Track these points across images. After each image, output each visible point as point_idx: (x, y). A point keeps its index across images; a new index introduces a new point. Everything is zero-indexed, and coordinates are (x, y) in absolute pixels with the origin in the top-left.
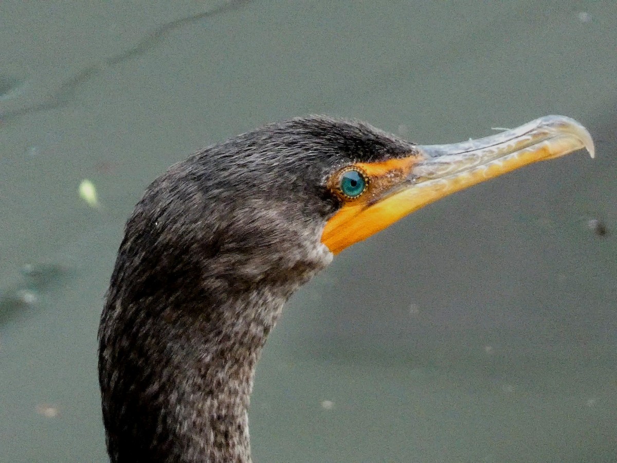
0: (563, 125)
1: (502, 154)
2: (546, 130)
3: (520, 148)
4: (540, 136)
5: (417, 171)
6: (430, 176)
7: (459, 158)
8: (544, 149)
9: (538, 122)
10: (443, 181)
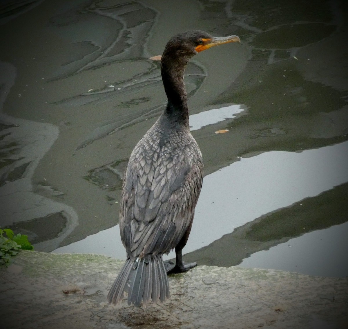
0: (236, 37)
1: (225, 40)
2: (233, 38)
3: (229, 40)
4: (232, 38)
5: (212, 41)
6: (214, 42)
7: (219, 40)
8: (232, 40)
9: (232, 36)
10: (216, 43)
